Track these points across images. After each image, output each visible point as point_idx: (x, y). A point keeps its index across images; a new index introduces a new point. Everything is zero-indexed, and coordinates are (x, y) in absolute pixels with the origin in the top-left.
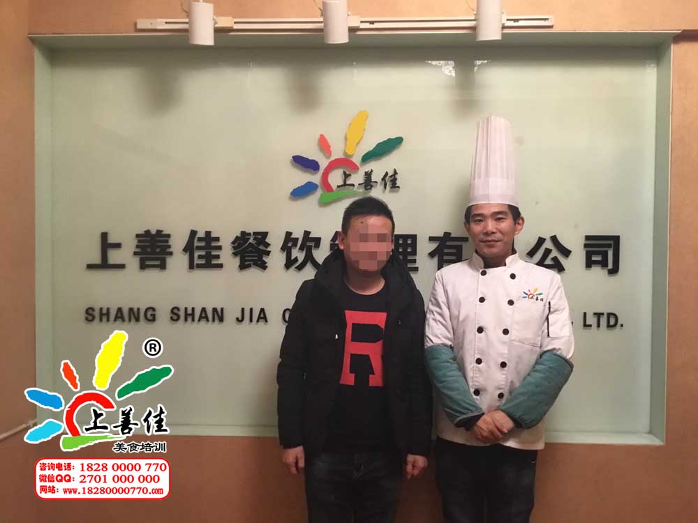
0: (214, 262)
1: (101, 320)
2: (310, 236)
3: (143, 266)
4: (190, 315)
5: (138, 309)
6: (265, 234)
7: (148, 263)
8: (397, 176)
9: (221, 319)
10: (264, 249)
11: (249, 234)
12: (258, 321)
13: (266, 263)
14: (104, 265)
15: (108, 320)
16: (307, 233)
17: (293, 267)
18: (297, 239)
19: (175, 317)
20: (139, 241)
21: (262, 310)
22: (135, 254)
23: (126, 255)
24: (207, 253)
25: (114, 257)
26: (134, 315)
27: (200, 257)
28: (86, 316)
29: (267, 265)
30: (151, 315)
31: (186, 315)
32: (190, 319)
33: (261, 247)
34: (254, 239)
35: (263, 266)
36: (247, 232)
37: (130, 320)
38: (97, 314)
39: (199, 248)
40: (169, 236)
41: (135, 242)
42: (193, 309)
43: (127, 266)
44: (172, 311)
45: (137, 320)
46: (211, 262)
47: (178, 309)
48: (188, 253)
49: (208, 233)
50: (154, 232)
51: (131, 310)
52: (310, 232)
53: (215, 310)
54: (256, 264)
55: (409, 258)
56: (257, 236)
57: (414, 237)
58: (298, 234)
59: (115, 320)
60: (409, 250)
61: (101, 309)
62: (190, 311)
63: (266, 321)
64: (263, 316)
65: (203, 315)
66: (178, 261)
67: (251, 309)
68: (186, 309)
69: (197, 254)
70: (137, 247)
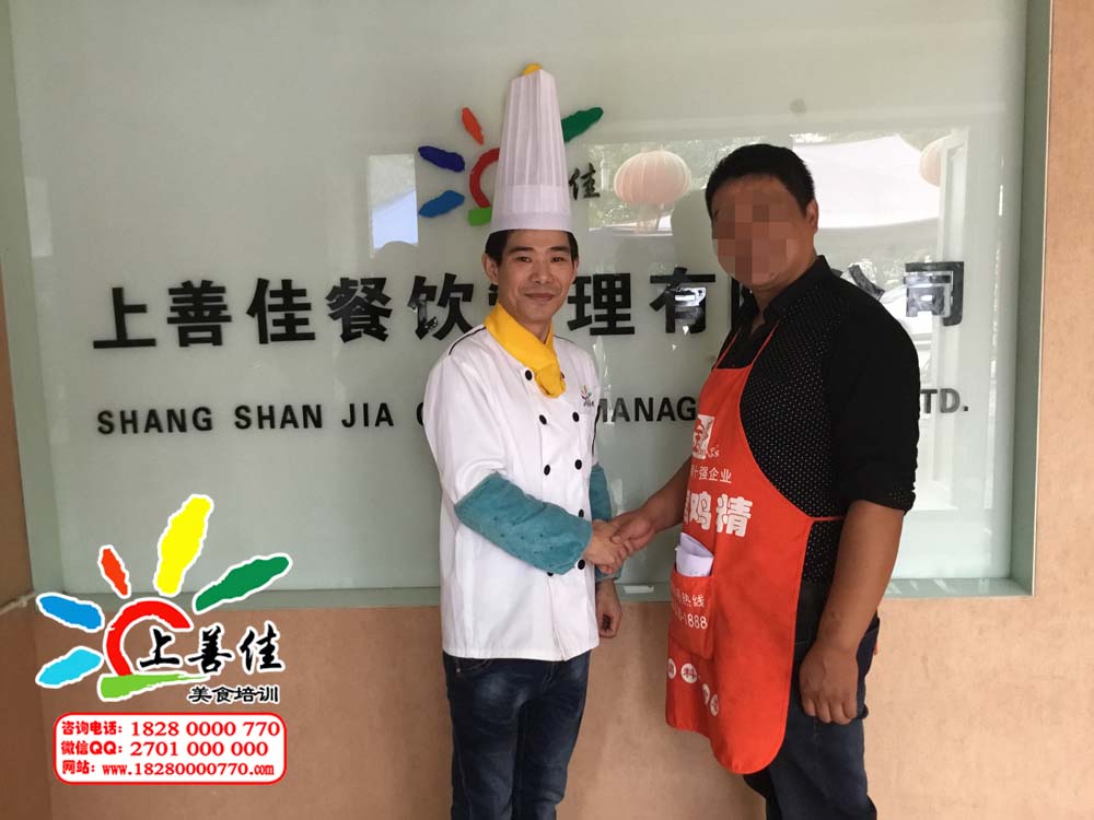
0: (300, 329)
1: (124, 431)
2: (457, 282)
3: (185, 341)
4: (266, 418)
5: (183, 412)
6: (381, 282)
7: (192, 335)
8: (594, 176)
9: (318, 424)
10: (381, 306)
11: (355, 283)
12: (377, 424)
13: (385, 329)
14: (122, 341)
15: (135, 431)
16: (450, 278)
17: (429, 336)
18: (435, 287)
19: (243, 423)
20: (175, 300)
21: (384, 407)
22: (171, 321)
23: (155, 323)
24: (286, 315)
25: (137, 326)
26: (177, 421)
27: (276, 323)
28: (101, 425)
29: (386, 332)
30: (204, 420)
31: (261, 418)
32: (267, 423)
33: (376, 303)
34: (363, 291)
35: (381, 334)
36: (352, 277)
37: (170, 430)
38: (116, 421)
39: (273, 308)
40: (222, 290)
41: (167, 301)
42: (271, 408)
43: (159, 342)
44: (237, 412)
45: (182, 428)
46: (294, 330)
47: (247, 409)
48: (256, 316)
49: (287, 283)
50: (197, 284)
51: (171, 413)
52: (454, 277)
53: (306, 409)
54: (368, 332)
55: (619, 311)
56: (369, 286)
57: (625, 278)
58: (436, 280)
59: (147, 431)
60: (618, 298)
61: (122, 413)
62: (266, 412)
63: (391, 424)
64: (385, 415)
65: (289, 417)
66: (240, 329)
67: (366, 406)
68: (260, 408)
69: (271, 316)
70: (173, 309)
